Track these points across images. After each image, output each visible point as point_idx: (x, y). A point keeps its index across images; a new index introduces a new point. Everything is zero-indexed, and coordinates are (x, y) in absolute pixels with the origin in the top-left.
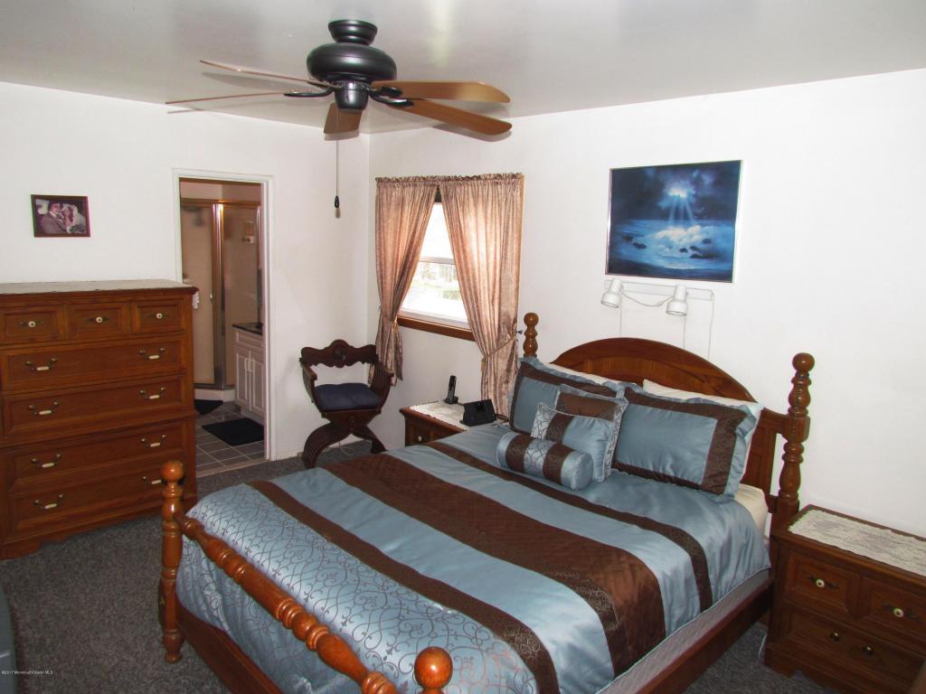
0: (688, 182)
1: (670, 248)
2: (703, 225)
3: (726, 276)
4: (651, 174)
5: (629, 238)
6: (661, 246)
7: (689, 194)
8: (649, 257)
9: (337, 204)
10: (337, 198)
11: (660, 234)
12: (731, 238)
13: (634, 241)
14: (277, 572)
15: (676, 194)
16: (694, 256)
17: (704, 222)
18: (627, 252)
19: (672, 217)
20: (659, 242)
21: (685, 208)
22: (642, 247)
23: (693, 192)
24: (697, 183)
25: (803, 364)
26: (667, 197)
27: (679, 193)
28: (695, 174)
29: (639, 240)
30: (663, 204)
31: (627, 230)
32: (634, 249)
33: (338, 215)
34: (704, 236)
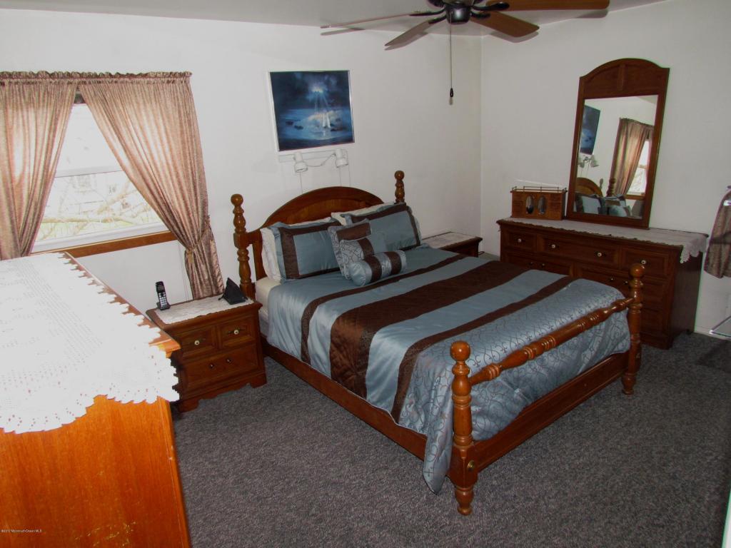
0: (322, 83)
1: (318, 126)
2: (335, 110)
3: (350, 140)
4: (299, 77)
5: (290, 123)
6: (312, 126)
7: (324, 91)
8: (306, 135)
9: (452, 94)
10: (452, 90)
11: (311, 118)
12: (349, 116)
13: (294, 125)
14: (504, 350)
15: (317, 91)
16: (333, 130)
17: (335, 108)
18: (291, 133)
19: (316, 106)
20: (310, 124)
21: (323, 100)
22: (300, 128)
23: (327, 89)
24: (327, 83)
25: (400, 176)
26: (312, 93)
27: (317, 90)
28: (326, 78)
29: (298, 124)
30: (310, 97)
31: (290, 117)
32: (296, 130)
33: (451, 103)
34: (337, 117)
